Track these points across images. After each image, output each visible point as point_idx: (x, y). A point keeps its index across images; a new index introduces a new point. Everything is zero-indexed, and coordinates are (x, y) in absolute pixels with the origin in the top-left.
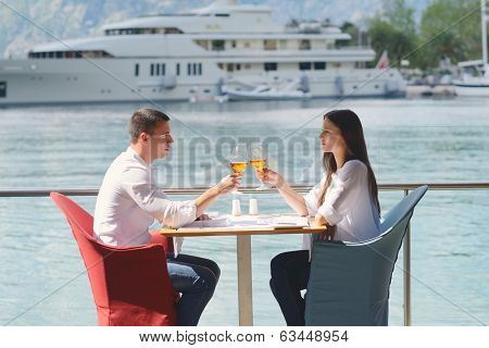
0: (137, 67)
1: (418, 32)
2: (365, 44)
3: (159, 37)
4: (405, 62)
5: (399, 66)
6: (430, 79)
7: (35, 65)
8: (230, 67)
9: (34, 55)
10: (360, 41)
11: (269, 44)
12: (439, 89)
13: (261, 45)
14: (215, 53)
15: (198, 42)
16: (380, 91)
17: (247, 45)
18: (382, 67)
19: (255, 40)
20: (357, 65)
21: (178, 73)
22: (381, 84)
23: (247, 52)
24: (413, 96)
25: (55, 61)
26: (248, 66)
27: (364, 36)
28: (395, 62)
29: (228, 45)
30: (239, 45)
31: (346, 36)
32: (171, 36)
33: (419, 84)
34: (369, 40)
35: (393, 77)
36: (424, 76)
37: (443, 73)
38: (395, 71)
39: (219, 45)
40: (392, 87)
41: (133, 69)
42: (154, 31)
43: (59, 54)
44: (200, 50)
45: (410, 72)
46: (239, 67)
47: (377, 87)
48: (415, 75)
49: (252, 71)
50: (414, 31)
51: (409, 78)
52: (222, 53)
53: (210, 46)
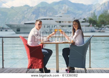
0: (45, 26)
1: (98, 20)
2: (88, 22)
3: (49, 20)
4: (95, 26)
5: (94, 26)
6: (100, 29)
7: (25, 25)
8: (62, 26)
9: (25, 24)
10: (87, 22)
11: (69, 22)
12: (101, 31)
13: (68, 22)
14: (59, 24)
15: (56, 21)
16: (90, 31)
17: (65, 22)
18: (91, 26)
19: (67, 21)
20: (86, 26)
21: (52, 27)
22: (91, 30)
23: (65, 23)
24: (97, 32)
25: (29, 25)
26: (65, 26)
27: (87, 21)
28: (93, 26)
29: (62, 22)
30: (64, 22)
31: (84, 21)
32: (51, 20)
33: (98, 30)
34: (88, 21)
35: (93, 28)
36: (99, 28)
37: (102, 28)
38: (93, 27)
39: (60, 22)
40: (93, 30)
41: (44, 26)
42: (48, 19)
43: (30, 24)
44: (56, 23)
45: (96, 27)
46: (64, 26)
47: (90, 30)
48: (97, 28)
49: (66, 27)
50: (97, 20)
51: (96, 29)
52: (60, 24)
53: (58, 22)
